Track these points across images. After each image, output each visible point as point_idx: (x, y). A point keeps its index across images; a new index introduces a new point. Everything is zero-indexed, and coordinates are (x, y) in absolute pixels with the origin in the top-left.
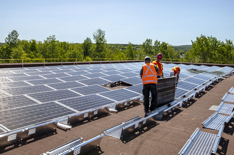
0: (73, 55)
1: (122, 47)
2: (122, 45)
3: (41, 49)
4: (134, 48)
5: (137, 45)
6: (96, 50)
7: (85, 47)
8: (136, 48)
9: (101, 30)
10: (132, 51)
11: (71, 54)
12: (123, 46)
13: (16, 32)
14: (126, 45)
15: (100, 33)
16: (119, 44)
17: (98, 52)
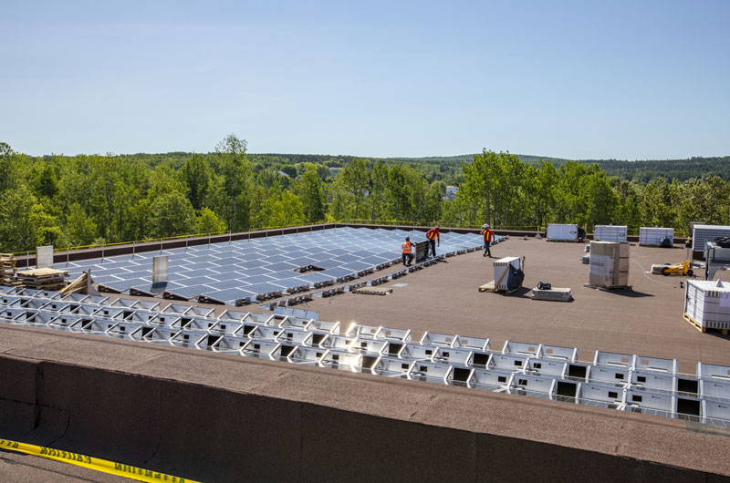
0: (169, 206)
1: (284, 163)
2: (285, 156)
3: (76, 190)
4: (321, 166)
5: (329, 157)
6: (225, 190)
7: (188, 177)
8: (327, 167)
9: (237, 137)
10: (316, 186)
11: (165, 205)
12: (287, 160)
13: (7, 146)
14: (294, 156)
15: (233, 146)
16: (274, 155)
17: (228, 194)
